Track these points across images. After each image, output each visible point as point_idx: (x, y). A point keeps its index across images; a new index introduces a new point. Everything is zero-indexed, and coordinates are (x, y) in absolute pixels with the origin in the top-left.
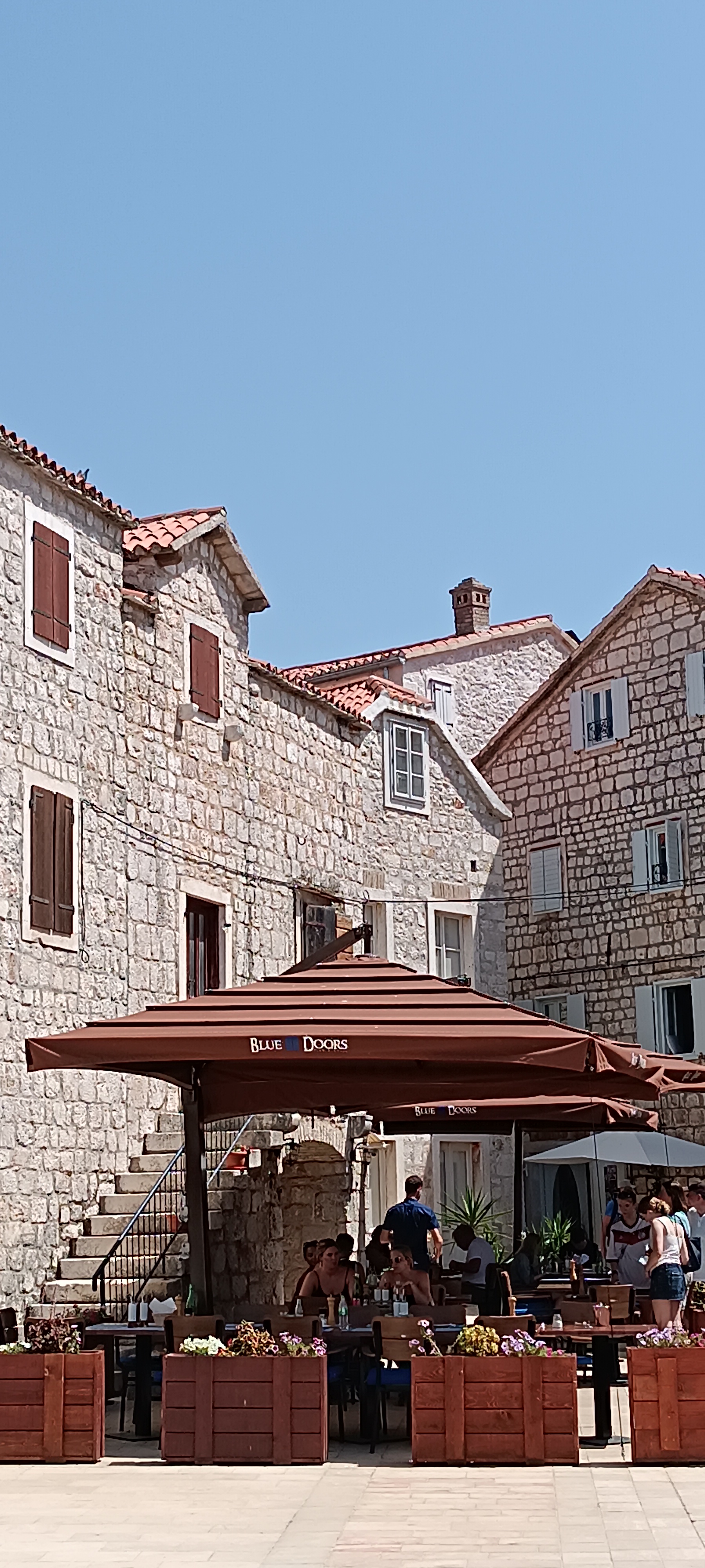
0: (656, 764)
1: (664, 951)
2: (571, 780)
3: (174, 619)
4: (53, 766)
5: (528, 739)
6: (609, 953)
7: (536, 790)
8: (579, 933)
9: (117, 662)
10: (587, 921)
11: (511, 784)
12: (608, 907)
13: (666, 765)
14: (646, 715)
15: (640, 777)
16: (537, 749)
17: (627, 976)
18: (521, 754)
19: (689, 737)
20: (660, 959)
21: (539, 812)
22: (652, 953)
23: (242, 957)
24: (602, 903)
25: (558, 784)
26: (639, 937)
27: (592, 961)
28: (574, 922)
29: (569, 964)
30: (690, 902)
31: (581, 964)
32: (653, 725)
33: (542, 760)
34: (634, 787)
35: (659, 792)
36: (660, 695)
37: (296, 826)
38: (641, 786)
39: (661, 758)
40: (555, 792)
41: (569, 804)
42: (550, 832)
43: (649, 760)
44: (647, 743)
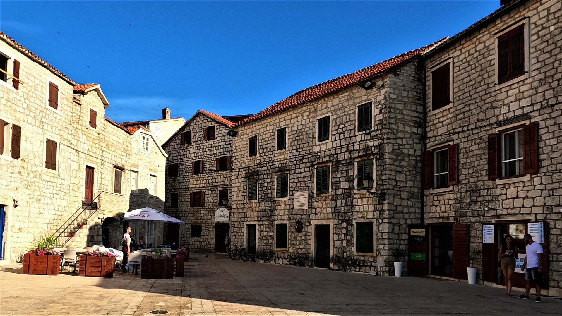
0: (198, 149)
1: (196, 186)
2: (181, 151)
3: (86, 107)
4: (52, 135)
5: (174, 142)
6: (186, 185)
7: (174, 152)
8: (181, 181)
9: (70, 114)
10: (182, 179)
11: (170, 150)
12: (186, 176)
13: (199, 149)
14: (196, 139)
15: (194, 151)
16: (175, 144)
17: (189, 190)
18: (172, 144)
19: (204, 144)
20: (195, 187)
21: (175, 157)
22: (194, 186)
23: (100, 179)
24: (185, 176)
25: (179, 151)
26: (192, 183)
27: (183, 187)
28: (180, 179)
29: (178, 187)
30: (202, 177)
31: (181, 187)
32: (197, 141)
33: (176, 146)
34: (193, 153)
35: (198, 155)
36: (199, 135)
37: (115, 154)
38: (195, 153)
39: (199, 148)
40: (178, 153)
41: (181, 155)
42: (177, 161)
43: (196, 148)
44: (196, 145)
